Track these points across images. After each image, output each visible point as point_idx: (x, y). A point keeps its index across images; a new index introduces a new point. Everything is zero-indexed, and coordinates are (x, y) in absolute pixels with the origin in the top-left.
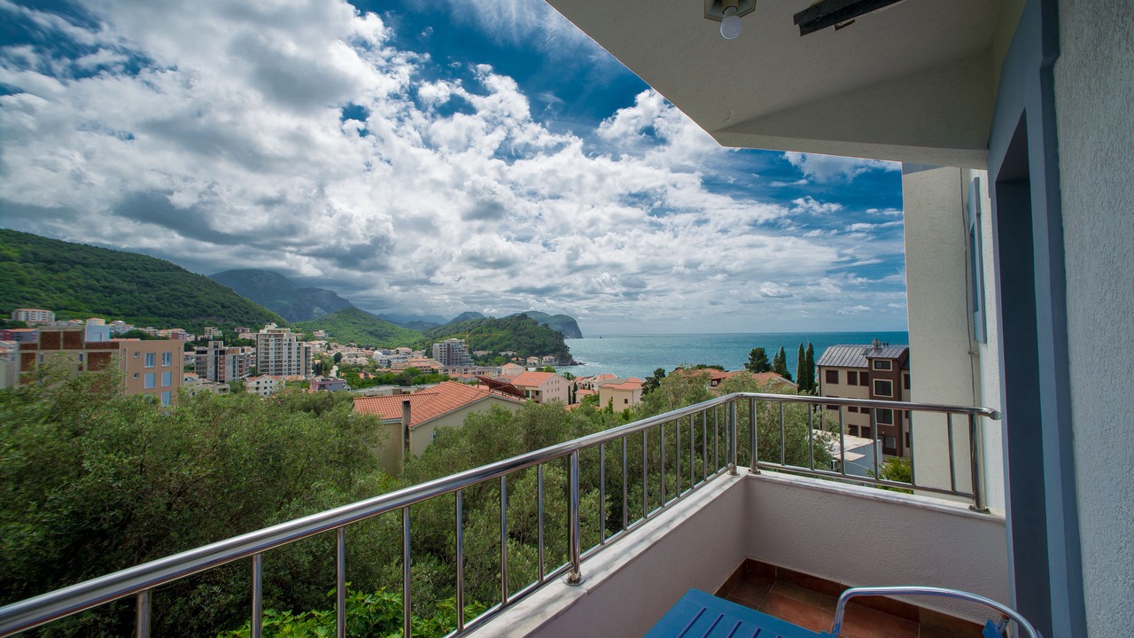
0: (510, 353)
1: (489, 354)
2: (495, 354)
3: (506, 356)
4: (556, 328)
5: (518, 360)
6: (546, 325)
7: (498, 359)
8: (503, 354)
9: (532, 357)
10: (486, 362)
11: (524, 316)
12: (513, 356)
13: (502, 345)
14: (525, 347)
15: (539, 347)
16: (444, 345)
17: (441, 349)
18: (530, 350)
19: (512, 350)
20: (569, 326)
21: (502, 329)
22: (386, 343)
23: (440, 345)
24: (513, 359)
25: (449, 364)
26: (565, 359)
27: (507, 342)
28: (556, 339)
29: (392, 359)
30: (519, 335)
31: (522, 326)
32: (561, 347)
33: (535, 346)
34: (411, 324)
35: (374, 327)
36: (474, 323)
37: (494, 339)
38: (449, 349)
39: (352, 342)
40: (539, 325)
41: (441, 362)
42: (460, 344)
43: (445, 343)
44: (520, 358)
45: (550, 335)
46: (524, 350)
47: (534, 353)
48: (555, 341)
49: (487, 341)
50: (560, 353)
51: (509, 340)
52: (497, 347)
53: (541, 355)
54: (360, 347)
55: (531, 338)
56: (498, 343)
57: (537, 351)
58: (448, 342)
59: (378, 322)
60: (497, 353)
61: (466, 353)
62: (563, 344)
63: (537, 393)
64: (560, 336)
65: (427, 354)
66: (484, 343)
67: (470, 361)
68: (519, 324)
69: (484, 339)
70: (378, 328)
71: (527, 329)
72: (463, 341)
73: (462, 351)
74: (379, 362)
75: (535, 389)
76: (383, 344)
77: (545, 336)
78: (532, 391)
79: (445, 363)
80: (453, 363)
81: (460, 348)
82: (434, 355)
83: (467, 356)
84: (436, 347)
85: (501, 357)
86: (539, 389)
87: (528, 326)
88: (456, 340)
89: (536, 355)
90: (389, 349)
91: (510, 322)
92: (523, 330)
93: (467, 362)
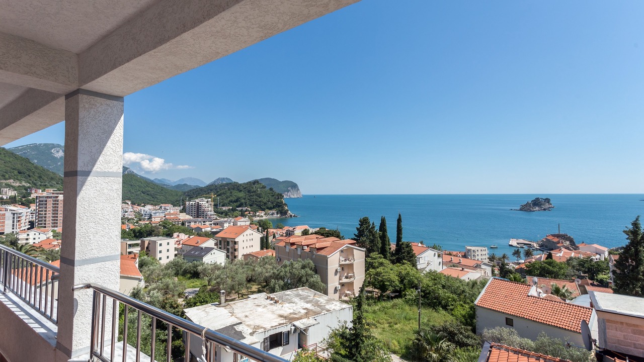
0: (244, 209)
1: (229, 210)
2: (234, 210)
3: (241, 211)
5: (249, 213)
6: (271, 189)
7: (235, 213)
8: (240, 209)
10: (226, 215)
11: (256, 182)
12: (246, 211)
13: (239, 203)
14: (255, 204)
15: (265, 204)
16: (194, 202)
17: (192, 206)
18: (259, 206)
19: (246, 206)
20: (292, 188)
21: (241, 191)
22: (156, 200)
23: (191, 202)
24: (246, 213)
25: (198, 217)
26: (283, 213)
27: (243, 201)
28: (278, 198)
29: (154, 213)
30: (251, 196)
31: (255, 189)
32: (281, 204)
33: (262, 203)
34: (178, 186)
35: (147, 189)
36: (222, 186)
37: (233, 199)
38: (198, 206)
39: (128, 200)
40: (267, 189)
41: (192, 216)
42: (207, 202)
43: (195, 201)
44: (251, 212)
45: (273, 196)
46: (255, 206)
47: (261, 208)
48: (277, 200)
49: (229, 199)
50: (280, 209)
51: (245, 199)
52: (235, 204)
53: (267, 210)
54: (133, 204)
55: (260, 198)
56: (236, 201)
57: (264, 207)
58: (197, 201)
59: (151, 184)
60: (235, 208)
61: (211, 209)
62: (282, 202)
63: (235, 243)
64: (281, 196)
65: (183, 209)
66: (226, 202)
67: (213, 215)
68: (253, 188)
69: (227, 198)
70: (150, 189)
71: (258, 191)
72: (210, 200)
73: (208, 207)
74: (144, 215)
75: (233, 240)
76: (153, 201)
77: (270, 196)
78: (232, 241)
79: (194, 216)
80: (201, 215)
81: (207, 205)
82: (187, 210)
83: (211, 211)
84: (187, 204)
85: (237, 212)
86: (236, 240)
87: (259, 190)
88: (204, 199)
89: (263, 210)
90: (155, 205)
91: (246, 186)
92: (255, 192)
93: (211, 215)
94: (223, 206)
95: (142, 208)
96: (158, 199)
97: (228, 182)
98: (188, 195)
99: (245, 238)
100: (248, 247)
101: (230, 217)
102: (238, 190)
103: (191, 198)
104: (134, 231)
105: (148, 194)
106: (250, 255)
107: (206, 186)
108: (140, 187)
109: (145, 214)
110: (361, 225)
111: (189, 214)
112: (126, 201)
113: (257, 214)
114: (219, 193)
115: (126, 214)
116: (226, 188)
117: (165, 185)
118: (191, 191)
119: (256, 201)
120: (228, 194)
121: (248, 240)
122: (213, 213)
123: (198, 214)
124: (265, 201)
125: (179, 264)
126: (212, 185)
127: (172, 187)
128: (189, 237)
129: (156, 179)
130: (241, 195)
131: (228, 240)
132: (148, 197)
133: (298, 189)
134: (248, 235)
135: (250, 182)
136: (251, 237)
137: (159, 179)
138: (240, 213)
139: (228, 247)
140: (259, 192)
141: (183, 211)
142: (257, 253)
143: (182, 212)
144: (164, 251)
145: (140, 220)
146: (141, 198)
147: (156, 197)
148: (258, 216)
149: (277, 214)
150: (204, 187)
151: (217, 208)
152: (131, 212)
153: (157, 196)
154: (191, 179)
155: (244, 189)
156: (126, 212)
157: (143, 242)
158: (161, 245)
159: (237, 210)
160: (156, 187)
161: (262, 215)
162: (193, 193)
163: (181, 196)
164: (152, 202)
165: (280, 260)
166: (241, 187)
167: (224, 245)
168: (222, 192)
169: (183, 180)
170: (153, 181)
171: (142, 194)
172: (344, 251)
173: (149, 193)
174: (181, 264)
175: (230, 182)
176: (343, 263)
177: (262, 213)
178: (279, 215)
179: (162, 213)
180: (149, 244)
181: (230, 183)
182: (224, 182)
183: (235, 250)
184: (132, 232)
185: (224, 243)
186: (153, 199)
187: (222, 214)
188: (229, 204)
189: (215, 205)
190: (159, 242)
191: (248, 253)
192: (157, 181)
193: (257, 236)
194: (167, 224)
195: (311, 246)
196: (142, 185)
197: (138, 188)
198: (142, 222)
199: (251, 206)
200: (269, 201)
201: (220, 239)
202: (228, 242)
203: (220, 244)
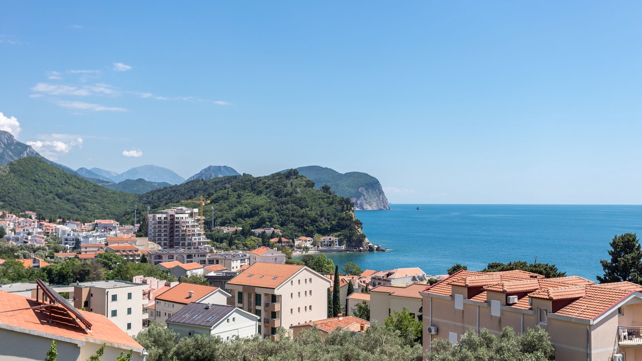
0: (269, 231)
1: (236, 232)
2: (245, 233)
3: (263, 235)
4: (341, 191)
5: (280, 241)
6: (326, 189)
7: (249, 241)
8: (259, 231)
9: (304, 238)
10: (231, 244)
11: (291, 174)
12: (273, 235)
13: (256, 219)
14: (292, 221)
15: (314, 221)
16: (164, 216)
17: (160, 223)
18: (299, 226)
19: (271, 226)
20: (366, 189)
21: (259, 193)
22: (83, 212)
23: (158, 216)
24: (273, 240)
25: (171, 246)
26: (354, 242)
27: (265, 214)
28: (342, 210)
29: (84, 237)
30: (283, 203)
31: (289, 189)
32: (348, 222)
33: (307, 220)
34: (127, 183)
35: (66, 188)
36: (220, 183)
37: (245, 209)
38: (173, 224)
39: (30, 210)
40: (317, 188)
41: (160, 244)
42: (191, 215)
43: (166, 213)
44: (283, 239)
45: (331, 204)
46: (291, 226)
47: (305, 230)
48: (339, 214)
49: (235, 210)
50: (346, 232)
51: (269, 210)
52: (249, 221)
53: (316, 235)
54: (40, 218)
55: (302, 208)
56: (251, 215)
57: (311, 228)
58: (171, 211)
59: (74, 179)
60: (249, 231)
61: (199, 230)
62: (351, 218)
63: (274, 298)
64: (347, 204)
65: (140, 230)
66: (230, 215)
67: (204, 243)
68: (285, 186)
69: (231, 208)
70: (71, 189)
71: (296, 193)
72: (196, 210)
73: (193, 226)
74: (64, 242)
75: (270, 292)
76: (79, 214)
77: (324, 205)
78: (266, 295)
79: (165, 244)
80: (178, 244)
81: (191, 221)
82: (150, 232)
83: (199, 235)
84: (151, 220)
85: (253, 238)
86: (277, 292)
87: (298, 190)
88: (184, 208)
89: (310, 234)
90: (84, 222)
91: (271, 182)
92: (290, 195)
93: (199, 243)
94: (223, 224)
95: (59, 226)
96: (87, 210)
97: (228, 174)
98: (149, 203)
99: (295, 288)
100: (303, 309)
101: (238, 248)
102: (253, 190)
103: (155, 208)
104: (49, 271)
105: (68, 200)
106: (307, 326)
107: (182, 182)
108: (52, 184)
109: (66, 240)
110: (615, 255)
111: (154, 241)
112: (27, 212)
113: (297, 243)
114: (213, 197)
115: (29, 237)
116: (228, 186)
117: (99, 181)
118: (153, 193)
119: (293, 215)
120: (233, 199)
121: (302, 294)
122: (203, 238)
123: (171, 241)
124: (313, 214)
125: (163, 339)
126: (197, 181)
127: (114, 185)
128: (167, 285)
129: (81, 169)
130: (261, 200)
131: (258, 291)
132: (69, 206)
133: (381, 192)
134: (302, 282)
135: (278, 174)
136: (308, 287)
137: (89, 168)
138: (260, 240)
139: (258, 308)
140: (298, 196)
141: (142, 232)
142: (323, 323)
143: (141, 236)
144: (122, 312)
145: (57, 251)
146: (54, 208)
147: (84, 207)
148: (299, 248)
149: (340, 245)
150: (181, 185)
151: (210, 228)
152: (40, 233)
153: (86, 204)
154: (151, 168)
155: (267, 188)
156: (29, 234)
157: (78, 291)
158: (114, 298)
159: (254, 234)
160: (83, 185)
161: (308, 245)
162: (159, 198)
163: (133, 203)
164: (76, 216)
165: (437, 331)
166: (260, 184)
167: (249, 302)
168: (220, 193)
169: (134, 171)
170: (76, 173)
171: (57, 200)
172: (625, 312)
173: (70, 197)
174: (165, 340)
175: (234, 174)
176: (627, 342)
177: (306, 242)
178: (343, 247)
179: (100, 236)
180: (90, 295)
181: (235, 177)
182: (220, 176)
183: (274, 315)
184: (45, 274)
185: (250, 297)
186: (78, 210)
187: (221, 242)
188: (235, 221)
189: (208, 225)
190: (111, 292)
191: (302, 323)
192: (83, 174)
193: (321, 285)
194: (111, 260)
195: (531, 295)
196: (56, 180)
197: (48, 186)
198: (61, 255)
199: (282, 225)
200: (322, 216)
201: (241, 289)
202: (258, 298)
203: (240, 301)
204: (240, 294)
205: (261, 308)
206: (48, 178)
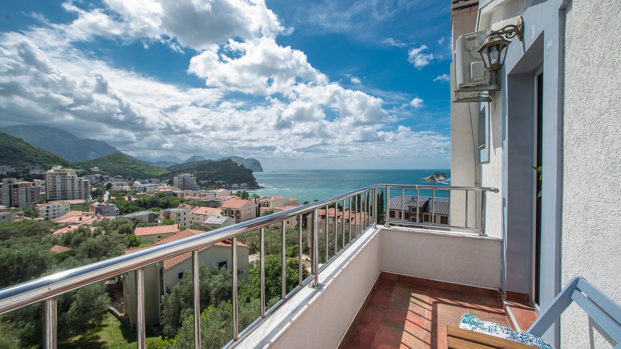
0: (221, 182)
1: (209, 182)
2: (213, 182)
3: (219, 183)
4: (248, 166)
5: (226, 186)
6: (242, 165)
7: (214, 185)
9: (234, 184)
10: (207, 187)
13: (216, 177)
17: (179, 180)
19: (222, 180)
25: (184, 189)
26: (253, 185)
27: (219, 175)
29: (147, 186)
34: (159, 163)
35: (134, 165)
38: (184, 181)
42: (191, 177)
46: (230, 180)
47: (235, 181)
51: (221, 174)
52: (213, 178)
53: (239, 183)
58: (183, 176)
63: (238, 212)
68: (227, 165)
70: (136, 166)
73: (193, 181)
75: (237, 209)
76: (141, 176)
78: (235, 211)
79: (181, 188)
80: (187, 188)
81: (191, 179)
82: (174, 184)
83: (195, 184)
84: (175, 179)
86: (239, 210)
88: (188, 174)
89: (237, 183)
91: (221, 163)
93: (195, 188)
94: (203, 179)
96: (144, 174)
99: (245, 208)
102: (214, 166)
109: (139, 187)
113: (233, 186)
117: (147, 162)
119: (230, 176)
120: (206, 170)
122: (197, 186)
123: (184, 186)
124: (238, 175)
127: (154, 163)
131: (232, 209)
138: (218, 185)
148: (233, 188)
149: (248, 186)
155: (220, 166)
158: (179, 215)
159: (216, 183)
161: (236, 187)
166: (217, 164)
177: (236, 185)
180: (169, 214)
186: (140, 174)
187: (203, 186)
188: (208, 178)
190: (178, 213)
193: (254, 206)
196: (129, 162)
197: (126, 165)
199: (225, 179)
201: (226, 209)
202: (232, 211)
203: (226, 213)
204: (225, 211)
205: (234, 215)
206: (126, 161)
